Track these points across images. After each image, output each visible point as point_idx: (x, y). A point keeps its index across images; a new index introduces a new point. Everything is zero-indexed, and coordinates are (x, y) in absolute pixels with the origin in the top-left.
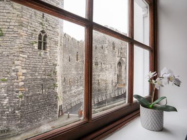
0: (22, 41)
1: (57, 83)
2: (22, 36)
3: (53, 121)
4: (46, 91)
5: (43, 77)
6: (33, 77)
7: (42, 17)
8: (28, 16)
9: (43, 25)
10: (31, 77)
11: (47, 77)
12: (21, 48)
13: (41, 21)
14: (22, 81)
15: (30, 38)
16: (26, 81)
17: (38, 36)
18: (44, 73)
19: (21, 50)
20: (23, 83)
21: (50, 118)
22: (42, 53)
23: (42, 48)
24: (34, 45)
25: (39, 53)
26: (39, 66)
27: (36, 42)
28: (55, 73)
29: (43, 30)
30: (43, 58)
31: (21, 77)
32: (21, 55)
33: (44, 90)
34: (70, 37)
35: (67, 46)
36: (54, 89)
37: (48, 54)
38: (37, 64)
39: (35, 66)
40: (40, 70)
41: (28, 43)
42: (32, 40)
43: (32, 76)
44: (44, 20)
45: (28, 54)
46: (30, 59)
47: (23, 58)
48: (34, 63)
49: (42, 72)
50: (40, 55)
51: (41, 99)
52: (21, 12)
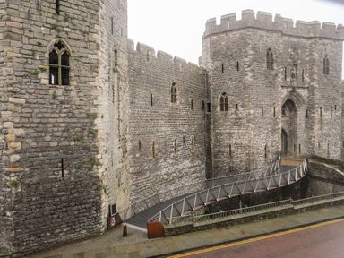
0: (11, 70)
1: (99, 156)
2: (10, 59)
3: (90, 238)
4: (70, 173)
5: (64, 143)
6: (40, 145)
7: (54, 12)
8: (22, 15)
9: (59, 31)
10: (34, 144)
11: (73, 143)
12: (11, 85)
13: (53, 22)
14: (16, 153)
15: (30, 61)
16: (25, 152)
17: (47, 56)
18: (65, 134)
19: (10, 88)
20: (17, 157)
21: (84, 232)
22: (59, 92)
23: (60, 81)
24: (39, 76)
25: (51, 92)
26: (54, 120)
27: (43, 70)
28: (93, 134)
29: (60, 42)
30: (62, 103)
31: (12, 144)
32: (11, 99)
33: (66, 172)
34: (153, 51)
35: (143, 72)
36: (90, 170)
37: (73, 94)
38: (47, 115)
39: (43, 121)
40: (56, 129)
41: (24, 73)
42: (33, 66)
43: (38, 142)
44: (61, 18)
45: (27, 96)
46: (32, 106)
47: (16, 104)
48: (39, 115)
49: (59, 134)
50: (55, 96)
51: (59, 191)
52: (6, 9)
